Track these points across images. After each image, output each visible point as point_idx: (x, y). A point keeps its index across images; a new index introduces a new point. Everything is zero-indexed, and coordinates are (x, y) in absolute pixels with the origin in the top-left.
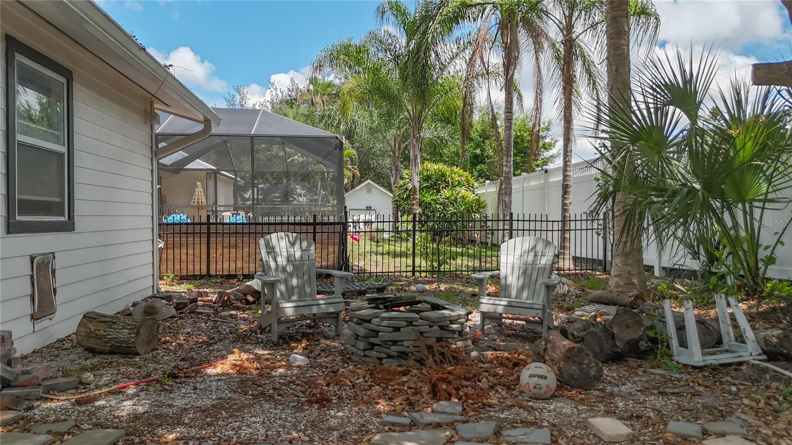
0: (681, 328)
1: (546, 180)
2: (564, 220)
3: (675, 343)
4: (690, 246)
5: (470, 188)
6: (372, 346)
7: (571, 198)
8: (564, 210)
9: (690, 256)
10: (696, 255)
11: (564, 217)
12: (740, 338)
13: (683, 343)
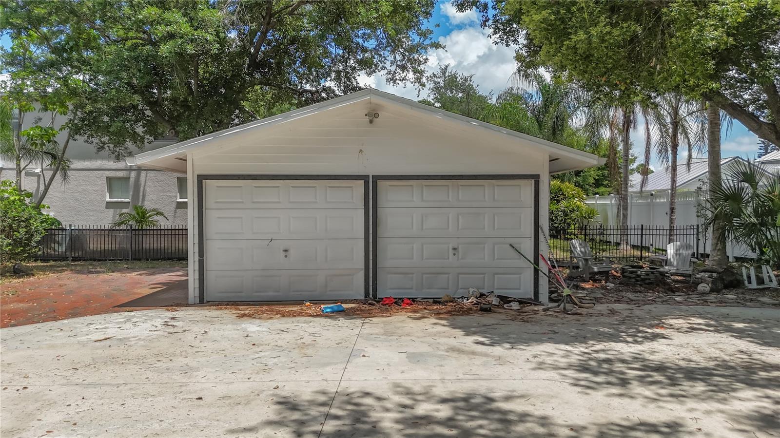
0: (749, 277)
1: (652, 200)
2: (671, 229)
3: (746, 282)
4: (751, 246)
5: (581, 199)
6: (637, 281)
7: (676, 216)
8: (671, 221)
9: (751, 251)
10: (753, 250)
11: (671, 227)
12: (771, 281)
13: (750, 282)
